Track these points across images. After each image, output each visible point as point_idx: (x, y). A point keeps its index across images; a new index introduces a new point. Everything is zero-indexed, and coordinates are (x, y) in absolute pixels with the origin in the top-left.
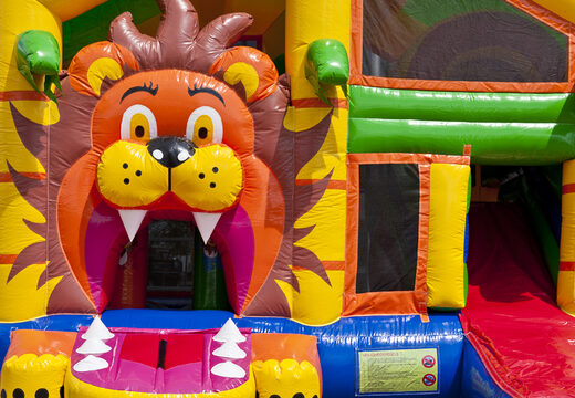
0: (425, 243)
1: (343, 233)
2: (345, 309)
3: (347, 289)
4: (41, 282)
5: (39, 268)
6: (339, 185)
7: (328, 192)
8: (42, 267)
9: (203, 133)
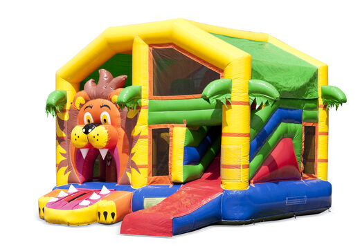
0: (171, 158)
1: (147, 154)
2: (148, 182)
3: (149, 175)
4: (65, 173)
5: (65, 168)
6: (144, 137)
7: (139, 140)
8: (66, 168)
9: (105, 120)
